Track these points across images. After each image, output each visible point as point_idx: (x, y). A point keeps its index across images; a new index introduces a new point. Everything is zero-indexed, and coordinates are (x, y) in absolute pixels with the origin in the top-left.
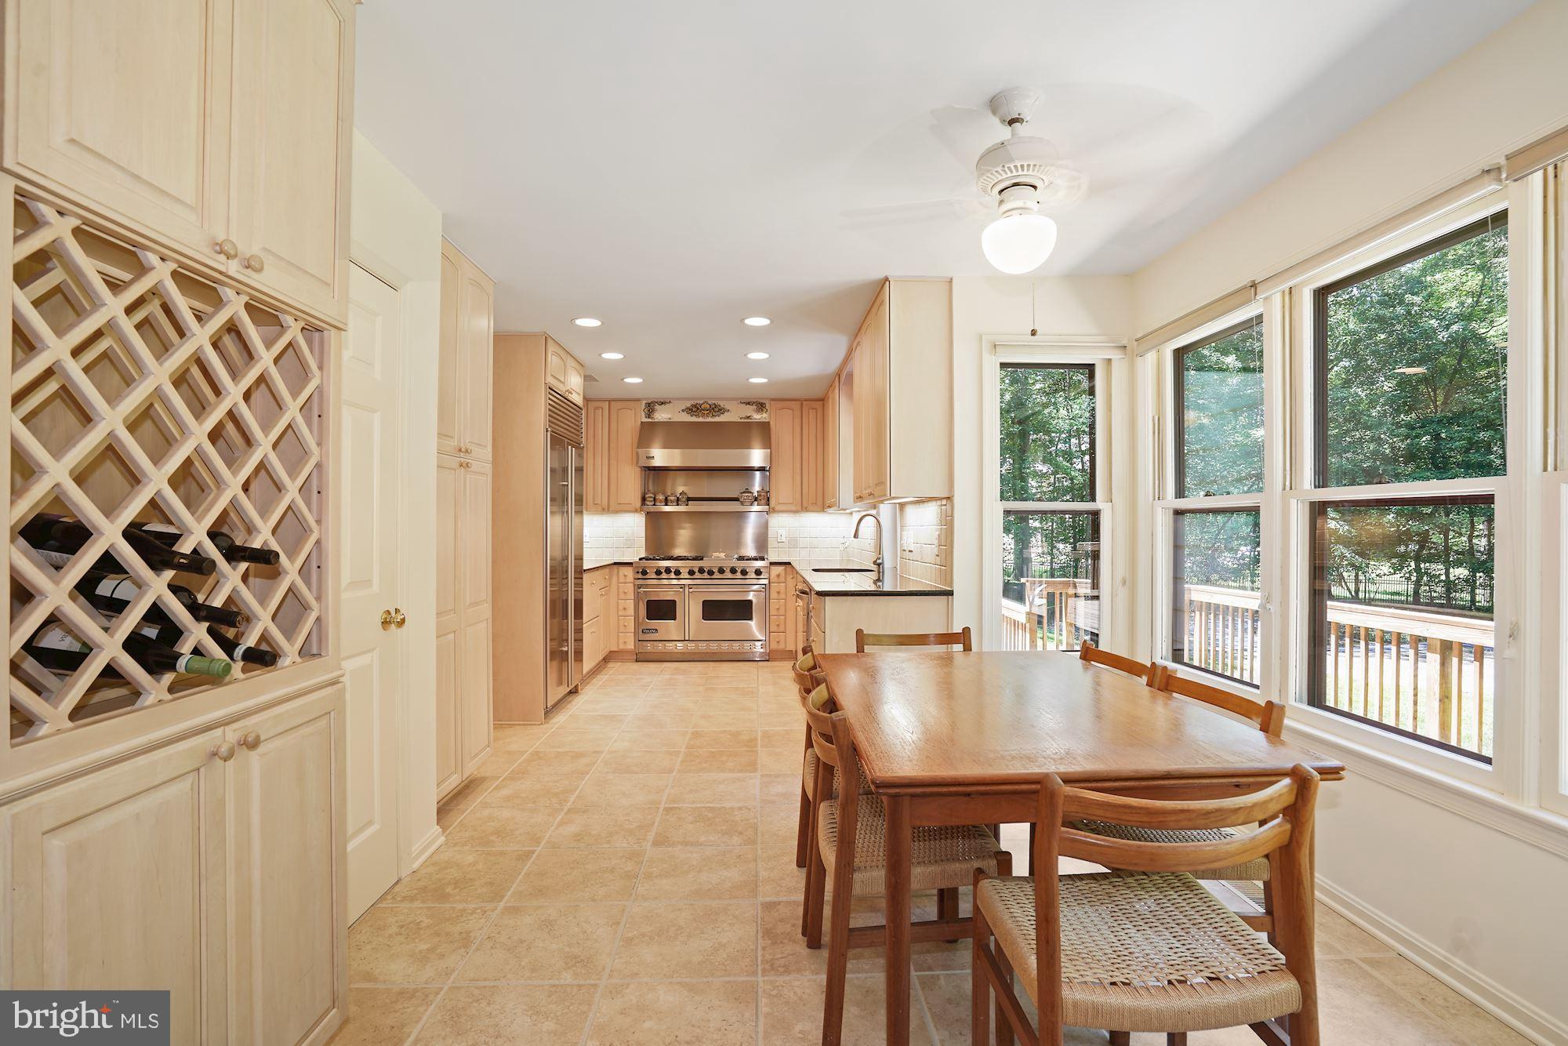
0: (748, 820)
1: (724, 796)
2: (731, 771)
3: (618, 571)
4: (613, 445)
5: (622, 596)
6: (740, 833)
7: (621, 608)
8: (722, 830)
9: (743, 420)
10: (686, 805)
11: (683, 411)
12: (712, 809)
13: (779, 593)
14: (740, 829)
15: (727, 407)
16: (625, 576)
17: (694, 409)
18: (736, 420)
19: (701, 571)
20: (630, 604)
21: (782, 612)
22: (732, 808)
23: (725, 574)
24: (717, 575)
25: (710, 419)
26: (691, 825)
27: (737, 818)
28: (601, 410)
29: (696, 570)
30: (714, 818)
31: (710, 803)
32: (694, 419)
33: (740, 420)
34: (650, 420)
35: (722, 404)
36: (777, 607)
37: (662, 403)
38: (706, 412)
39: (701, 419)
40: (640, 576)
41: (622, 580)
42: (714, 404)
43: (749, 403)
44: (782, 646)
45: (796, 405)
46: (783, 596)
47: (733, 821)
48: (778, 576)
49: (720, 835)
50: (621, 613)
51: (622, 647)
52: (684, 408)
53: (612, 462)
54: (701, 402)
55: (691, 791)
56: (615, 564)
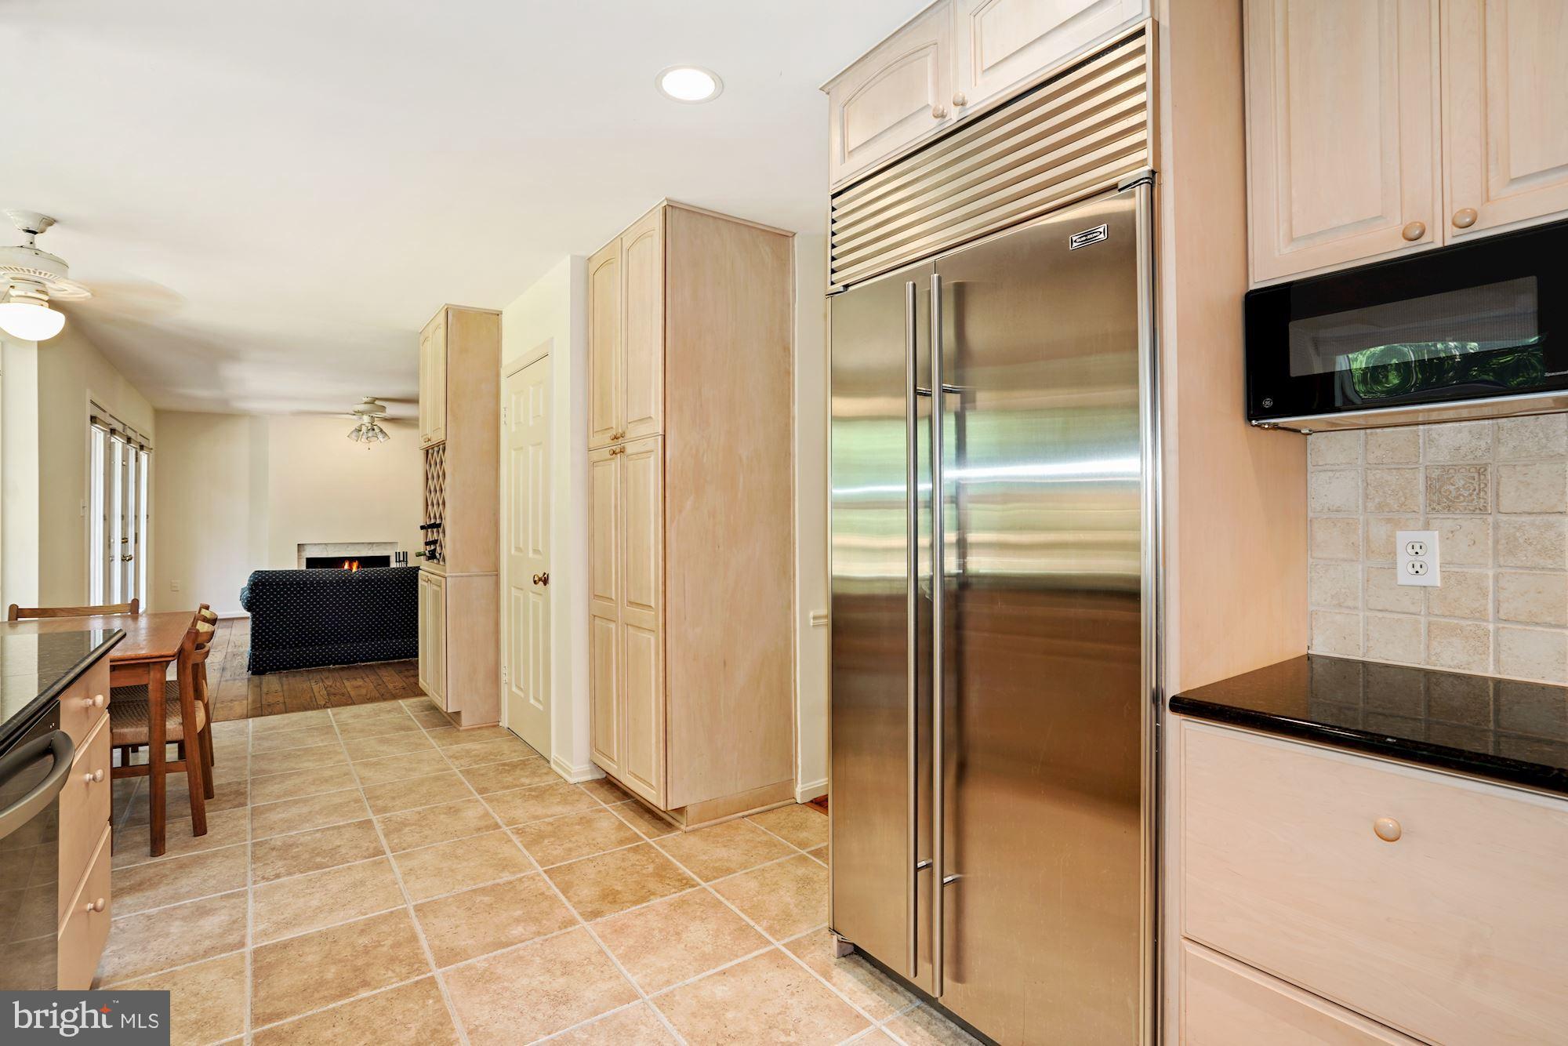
0: (264, 865)
1: (307, 888)
2: (305, 940)
6: (273, 849)
8: (298, 847)
10: (357, 863)
12: (319, 866)
14: (274, 853)
22: (290, 874)
26: (339, 844)
27: (280, 863)
30: (313, 857)
31: (325, 873)
47: (285, 859)
49: (299, 842)
55: (362, 883)
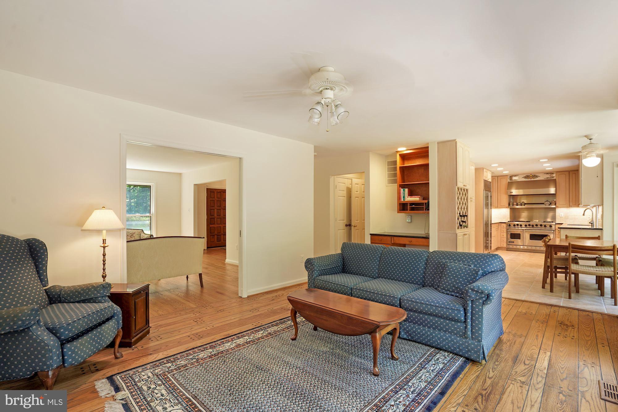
3: (501, 225)
4: (499, 189)
5: (502, 232)
9: (546, 179)
11: (523, 178)
15: (539, 176)
17: (527, 177)
18: (543, 179)
20: (505, 236)
23: (538, 226)
24: (535, 227)
25: (533, 180)
29: (528, 225)
32: (527, 180)
34: (511, 181)
35: (537, 175)
37: (515, 176)
38: (531, 177)
39: (529, 180)
40: (508, 226)
41: (502, 227)
43: (547, 174)
45: (567, 173)
50: (502, 236)
51: (502, 246)
54: (530, 174)
56: (500, 223)
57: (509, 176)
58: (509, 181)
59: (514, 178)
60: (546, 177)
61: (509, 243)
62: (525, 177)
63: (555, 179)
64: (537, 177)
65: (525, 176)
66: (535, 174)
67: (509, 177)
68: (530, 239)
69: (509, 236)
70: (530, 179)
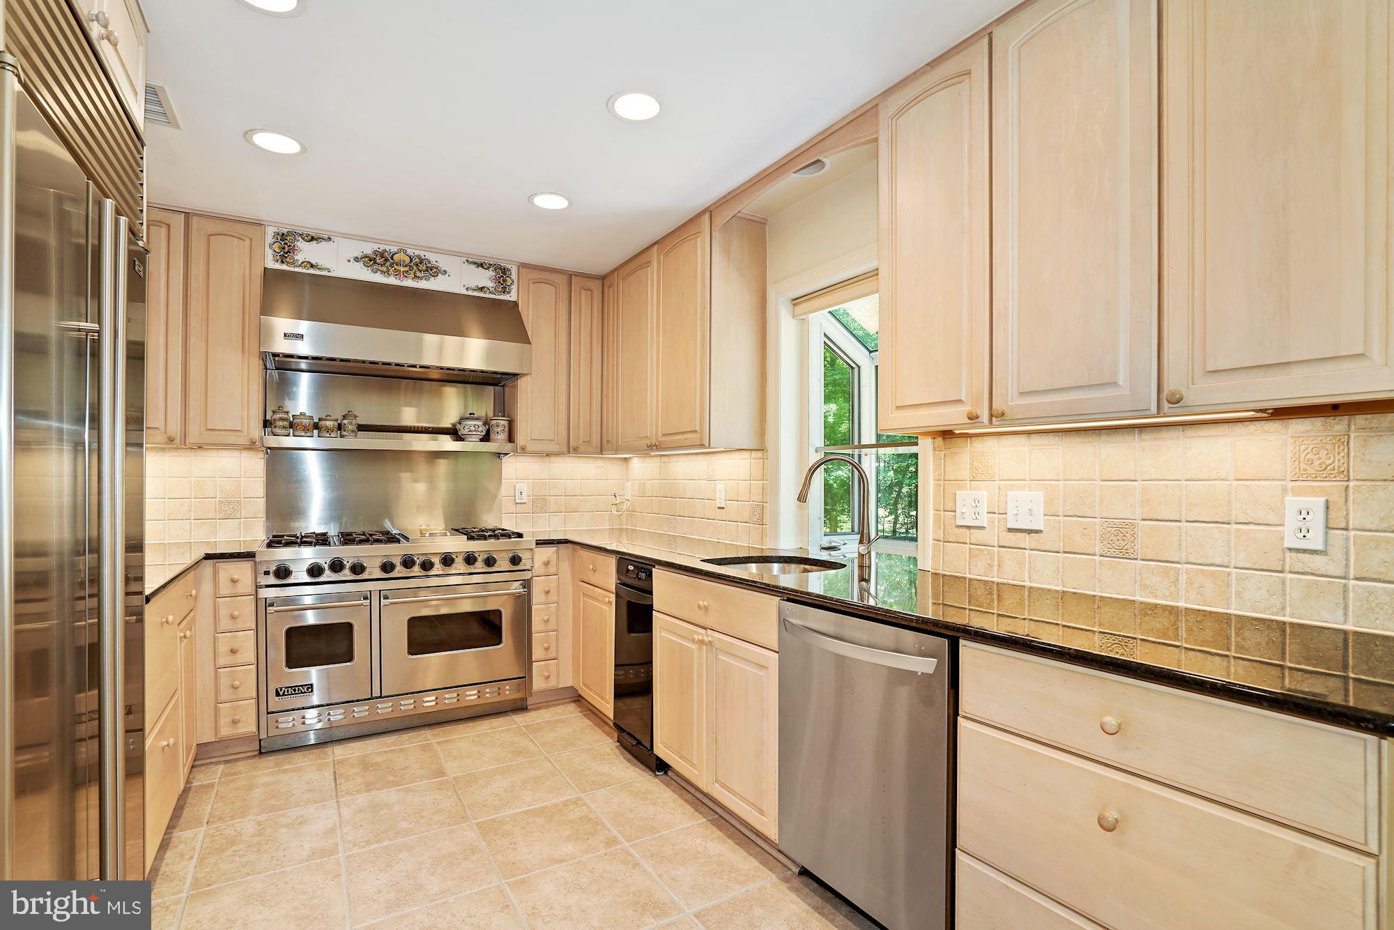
3: (215, 573)
4: (196, 306)
5: (225, 623)
7: (223, 648)
9: (470, 293)
11: (356, 259)
13: (547, 592)
15: (443, 266)
16: (234, 581)
17: (379, 260)
18: (458, 292)
19: (408, 563)
20: (247, 642)
21: (553, 624)
23: (454, 565)
24: (438, 568)
25: (409, 283)
28: (164, 230)
29: (397, 561)
32: (378, 278)
33: (464, 292)
34: (284, 267)
35: (432, 258)
36: (546, 618)
37: (313, 239)
38: (402, 269)
39: (392, 281)
40: (272, 580)
41: (225, 589)
42: (419, 257)
43: (481, 265)
44: (552, 683)
45: (561, 280)
46: (553, 597)
48: (547, 564)
50: (222, 661)
51: (226, 731)
52: (359, 255)
53: (193, 341)
54: (394, 249)
56: (208, 557)
57: (270, 231)
58: (271, 264)
59: (306, 252)
60: (473, 284)
61: (275, 703)
62: (368, 261)
63: (515, 304)
64: (432, 271)
65: (369, 249)
66: (422, 254)
67: (269, 239)
68: (410, 653)
69: (279, 653)
70: (397, 274)
